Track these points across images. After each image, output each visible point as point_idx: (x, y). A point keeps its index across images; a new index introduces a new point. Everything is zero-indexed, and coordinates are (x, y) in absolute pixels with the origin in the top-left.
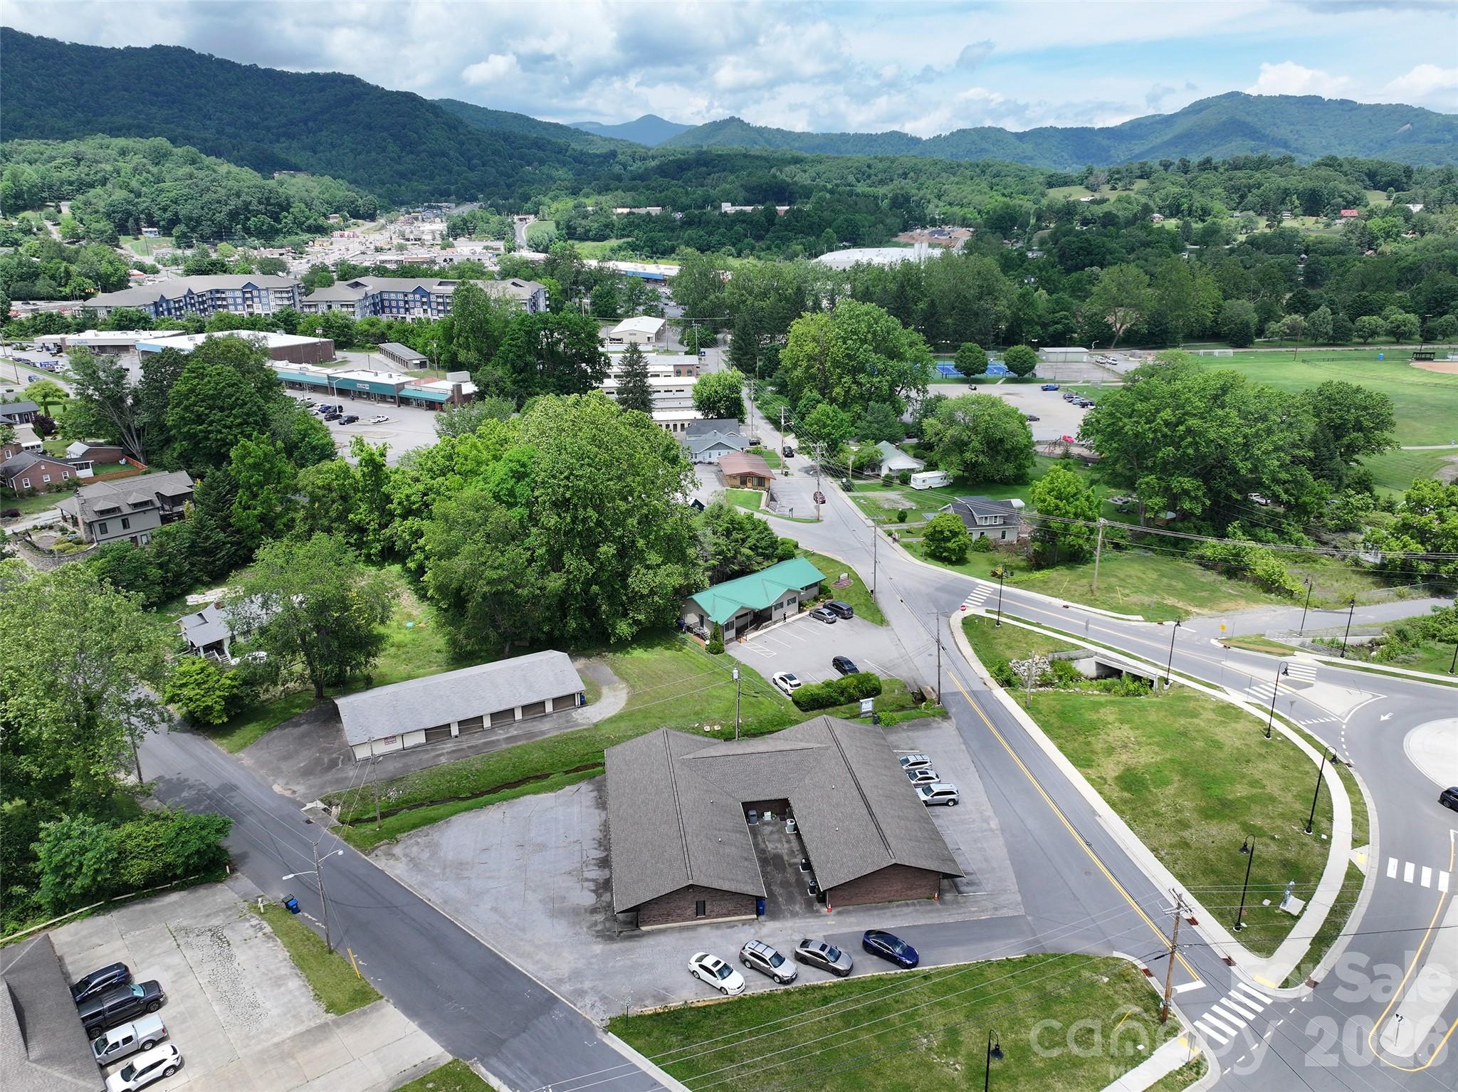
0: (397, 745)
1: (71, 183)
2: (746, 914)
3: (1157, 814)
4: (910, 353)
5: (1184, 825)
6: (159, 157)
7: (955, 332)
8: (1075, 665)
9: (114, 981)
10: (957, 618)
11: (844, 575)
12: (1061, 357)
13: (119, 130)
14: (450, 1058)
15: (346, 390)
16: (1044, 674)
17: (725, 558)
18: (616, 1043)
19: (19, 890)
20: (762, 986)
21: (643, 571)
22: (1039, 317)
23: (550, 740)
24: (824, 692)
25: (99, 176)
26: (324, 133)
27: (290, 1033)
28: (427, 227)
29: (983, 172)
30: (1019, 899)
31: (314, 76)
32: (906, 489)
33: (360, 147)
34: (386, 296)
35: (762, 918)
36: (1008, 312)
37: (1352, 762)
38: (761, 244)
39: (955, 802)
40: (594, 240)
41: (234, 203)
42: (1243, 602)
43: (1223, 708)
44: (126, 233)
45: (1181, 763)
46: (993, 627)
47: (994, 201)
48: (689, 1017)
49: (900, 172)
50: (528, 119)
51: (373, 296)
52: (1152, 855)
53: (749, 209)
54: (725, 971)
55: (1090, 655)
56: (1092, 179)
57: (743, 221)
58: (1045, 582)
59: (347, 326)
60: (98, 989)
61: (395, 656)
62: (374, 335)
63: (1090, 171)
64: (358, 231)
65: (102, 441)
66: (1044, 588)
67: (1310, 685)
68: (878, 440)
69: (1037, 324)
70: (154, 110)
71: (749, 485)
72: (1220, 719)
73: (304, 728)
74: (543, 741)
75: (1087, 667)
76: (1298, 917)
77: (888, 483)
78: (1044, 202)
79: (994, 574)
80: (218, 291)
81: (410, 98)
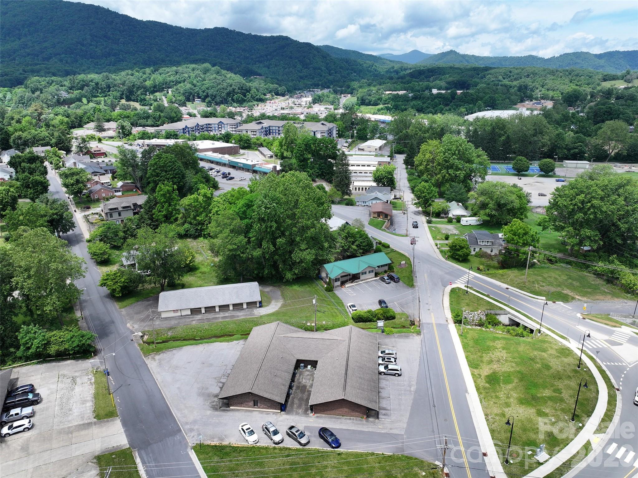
0: (179, 314)
1: (173, 82)
2: (276, 409)
3: (497, 397)
4: (477, 160)
5: (508, 405)
6: (206, 71)
7: (519, 151)
8: (498, 317)
9: (27, 390)
10: (449, 288)
11: (403, 262)
12: (574, 166)
13: (197, 61)
14: (128, 446)
15: (234, 166)
16: (480, 320)
17: (344, 249)
18: (193, 455)
19: (12, 350)
20: (265, 442)
21: (298, 251)
22: (567, 145)
23: (240, 320)
24: (365, 315)
25: (183, 79)
26: (273, 60)
27: (76, 423)
28: (304, 99)
29: (570, 74)
30: (405, 426)
31: (272, 37)
32: (458, 225)
33: (286, 66)
34: (271, 128)
35: (283, 412)
36: (549, 143)
37: (621, 388)
38: (447, 108)
39: (399, 375)
40: (373, 105)
41: (229, 89)
42: (610, 297)
43: (563, 349)
44: (189, 101)
45: (522, 374)
46: (464, 294)
47: (569, 88)
48: (228, 450)
49: (526, 74)
50: (359, 53)
51: (266, 128)
52: (484, 417)
53: (443, 92)
54: (252, 432)
55: (506, 313)
56: (628, 77)
57: (440, 97)
58: (502, 275)
59: (248, 140)
60: (20, 392)
61: (200, 277)
62: (258, 144)
63: (628, 73)
64: (277, 101)
65: (129, 181)
66: (501, 278)
67: (621, 344)
68: (450, 200)
69: (565, 148)
70: (212, 52)
71: (381, 217)
72: (557, 354)
73: (151, 302)
74: (237, 320)
75: (504, 319)
76: (542, 464)
77: (450, 221)
78: (599, 88)
79: (478, 269)
80: (209, 124)
81: (308, 45)
